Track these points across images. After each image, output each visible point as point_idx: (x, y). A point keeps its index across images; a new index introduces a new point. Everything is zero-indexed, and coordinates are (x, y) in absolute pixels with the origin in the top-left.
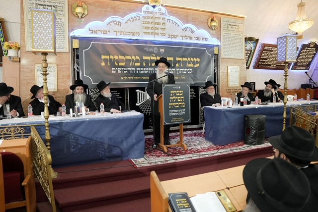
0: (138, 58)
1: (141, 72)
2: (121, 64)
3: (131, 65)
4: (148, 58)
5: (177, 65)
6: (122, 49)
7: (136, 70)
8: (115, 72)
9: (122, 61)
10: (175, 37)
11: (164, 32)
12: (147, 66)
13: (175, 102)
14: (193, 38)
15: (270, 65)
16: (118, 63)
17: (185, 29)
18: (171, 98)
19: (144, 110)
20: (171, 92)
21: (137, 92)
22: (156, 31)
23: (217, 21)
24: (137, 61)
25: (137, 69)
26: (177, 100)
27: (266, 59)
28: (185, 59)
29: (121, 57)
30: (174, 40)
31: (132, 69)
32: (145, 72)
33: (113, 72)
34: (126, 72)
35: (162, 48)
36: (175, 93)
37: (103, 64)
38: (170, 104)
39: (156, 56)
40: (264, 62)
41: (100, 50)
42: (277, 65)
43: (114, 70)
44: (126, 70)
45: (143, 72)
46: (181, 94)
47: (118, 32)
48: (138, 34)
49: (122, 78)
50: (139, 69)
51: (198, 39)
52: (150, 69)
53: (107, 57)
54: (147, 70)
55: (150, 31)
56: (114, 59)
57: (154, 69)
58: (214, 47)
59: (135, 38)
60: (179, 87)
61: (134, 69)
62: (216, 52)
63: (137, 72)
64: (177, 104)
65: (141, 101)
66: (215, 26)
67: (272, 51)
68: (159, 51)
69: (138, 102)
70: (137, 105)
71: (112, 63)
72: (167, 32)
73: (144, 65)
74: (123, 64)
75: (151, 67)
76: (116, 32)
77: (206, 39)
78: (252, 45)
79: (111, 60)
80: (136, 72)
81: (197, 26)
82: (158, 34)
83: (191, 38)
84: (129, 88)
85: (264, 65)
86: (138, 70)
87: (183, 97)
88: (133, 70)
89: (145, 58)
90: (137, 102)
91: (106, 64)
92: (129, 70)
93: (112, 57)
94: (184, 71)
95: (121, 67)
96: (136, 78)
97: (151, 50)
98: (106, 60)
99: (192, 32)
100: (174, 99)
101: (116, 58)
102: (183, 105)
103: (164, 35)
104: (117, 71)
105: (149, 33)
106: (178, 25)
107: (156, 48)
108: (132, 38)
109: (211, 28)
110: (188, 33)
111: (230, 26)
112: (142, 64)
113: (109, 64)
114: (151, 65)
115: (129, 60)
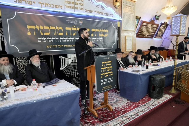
0: (61, 28)
1: (64, 41)
2: (46, 34)
3: (55, 34)
4: (69, 29)
5: (92, 35)
6: (46, 20)
7: (59, 40)
8: (41, 41)
9: (47, 31)
10: (91, 12)
11: (82, 7)
12: (69, 36)
13: (105, 72)
14: (104, 14)
15: (144, 35)
16: (43, 33)
17: (98, 6)
18: (102, 69)
19: (67, 73)
20: (103, 63)
21: (60, 59)
22: (76, 6)
23: (119, 2)
24: (60, 31)
25: (61, 38)
26: (107, 69)
27: (143, 31)
28: (98, 30)
29: (46, 28)
30: (90, 14)
31: (56, 38)
32: (68, 41)
33: (39, 41)
34: (51, 41)
35: (81, 20)
36: (105, 64)
37: (29, 34)
38: (101, 74)
39: (76, 27)
40: (141, 33)
41: (26, 20)
42: (148, 35)
43: (40, 40)
44: (50, 40)
45: (65, 41)
46: (110, 64)
47: (43, 4)
48: (61, 7)
49: (48, 47)
50: (62, 38)
51: (107, 15)
52: (71, 38)
53: (33, 27)
54: (69, 40)
55: (71, 5)
56: (40, 29)
57: (75, 38)
58: (117, 22)
59: (59, 11)
60: (109, 58)
61: (58, 38)
62: (119, 26)
63: (61, 41)
64: (107, 73)
65: (64, 66)
66: (118, 6)
67: (146, 26)
68: (78, 22)
69: (62, 66)
70: (61, 69)
71: (38, 33)
72: (85, 7)
73: (67, 34)
74: (48, 34)
75: (72, 36)
76: (41, 3)
77: (112, 15)
78: (136, 21)
79: (36, 29)
80: (59, 41)
81: (106, 4)
82: (77, 8)
83: (102, 14)
84: (54, 55)
85: (141, 35)
86: (62, 40)
87: (111, 67)
88: (57, 40)
89: (67, 28)
90: (60, 67)
91: (32, 33)
92: (54, 39)
93: (37, 27)
94: (97, 40)
95: (46, 36)
96: (60, 46)
97: (72, 22)
98: (31, 30)
99: (103, 9)
100: (105, 69)
101: (42, 28)
102: (112, 73)
103: (82, 9)
104: (42, 40)
105: (70, 7)
106: (93, 3)
107: (76, 20)
108: (57, 11)
109: (115, 7)
110: (100, 10)
111: (127, 7)
112: (64, 34)
113: (35, 34)
114: (72, 34)
115: (53, 31)
